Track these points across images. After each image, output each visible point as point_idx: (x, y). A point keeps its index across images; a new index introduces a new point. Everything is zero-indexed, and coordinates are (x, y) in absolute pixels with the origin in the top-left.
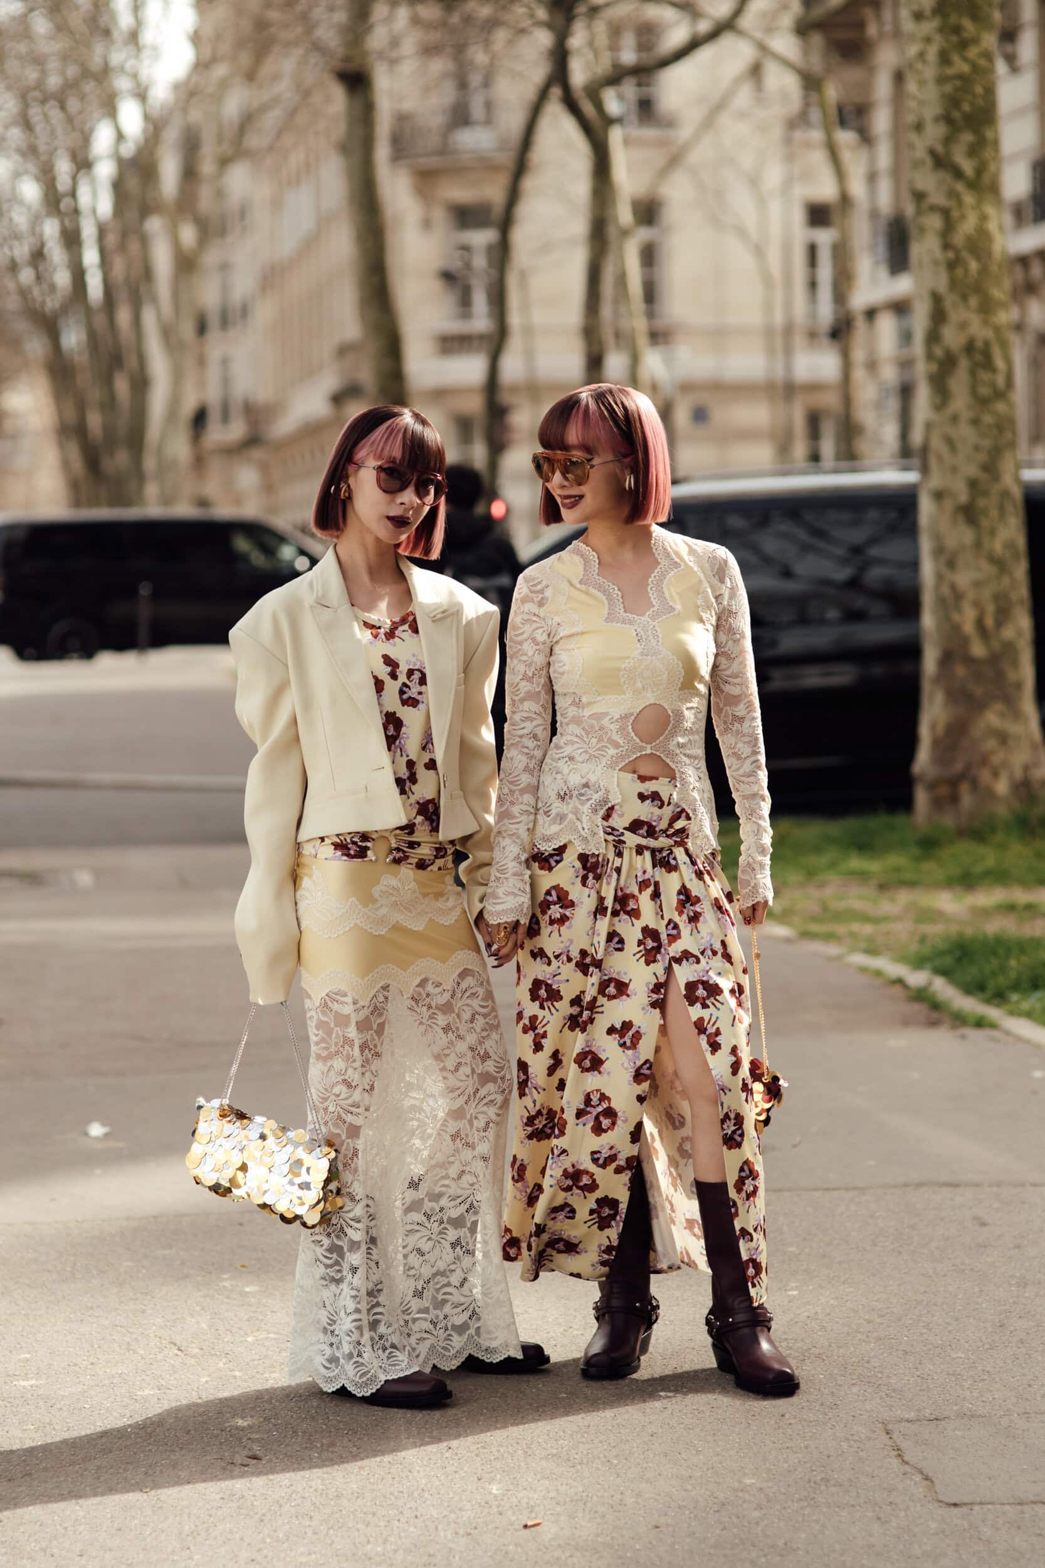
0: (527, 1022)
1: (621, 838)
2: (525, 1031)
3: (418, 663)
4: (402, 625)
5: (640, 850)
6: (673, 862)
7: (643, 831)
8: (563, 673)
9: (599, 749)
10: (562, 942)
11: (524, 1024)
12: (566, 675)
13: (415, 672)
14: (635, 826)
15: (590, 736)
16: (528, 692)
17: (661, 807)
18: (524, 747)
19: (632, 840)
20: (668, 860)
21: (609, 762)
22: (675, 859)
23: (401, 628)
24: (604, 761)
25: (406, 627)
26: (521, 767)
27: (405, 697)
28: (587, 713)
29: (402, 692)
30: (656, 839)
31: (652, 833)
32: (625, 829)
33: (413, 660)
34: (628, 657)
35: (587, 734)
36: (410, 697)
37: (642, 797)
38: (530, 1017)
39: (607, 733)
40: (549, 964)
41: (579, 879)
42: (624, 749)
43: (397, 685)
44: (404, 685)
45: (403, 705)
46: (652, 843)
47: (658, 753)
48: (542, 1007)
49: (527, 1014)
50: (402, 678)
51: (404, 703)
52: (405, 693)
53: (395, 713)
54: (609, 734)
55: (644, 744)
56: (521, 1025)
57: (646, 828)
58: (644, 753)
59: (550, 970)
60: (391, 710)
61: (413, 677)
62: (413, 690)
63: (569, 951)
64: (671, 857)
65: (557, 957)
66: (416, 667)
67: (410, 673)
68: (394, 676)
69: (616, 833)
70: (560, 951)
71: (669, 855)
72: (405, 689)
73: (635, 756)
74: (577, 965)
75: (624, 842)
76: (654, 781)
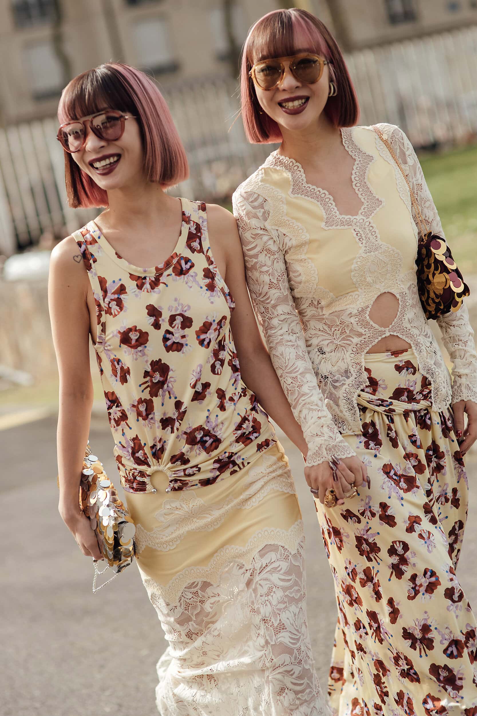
0: (363, 576)
1: (390, 407)
2: (363, 585)
3: (180, 308)
4: (166, 270)
5: (406, 414)
6: (429, 422)
7: (404, 398)
8: (300, 283)
9: (343, 339)
10: (362, 500)
11: (360, 579)
12: (302, 284)
13: (177, 317)
14: (398, 394)
15: (333, 329)
16: (279, 298)
17: (414, 374)
18: (288, 341)
19: (400, 406)
20: (425, 420)
21: (355, 350)
22: (430, 419)
23: (166, 273)
24: (350, 349)
25: (170, 271)
26: (293, 356)
27: (169, 343)
28: (326, 312)
29: (165, 339)
30: (418, 402)
31: (411, 399)
32: (390, 398)
33: (175, 304)
34: (354, 258)
35: (330, 327)
36: (174, 342)
37: (399, 368)
38: (364, 571)
39: (348, 326)
40: (359, 522)
41: (363, 444)
42: (367, 336)
43: (161, 333)
44: (168, 332)
45: (168, 351)
46: (415, 406)
47: (395, 334)
48: (369, 560)
49: (360, 570)
50: (165, 326)
51: (168, 349)
52: (168, 339)
53: (160, 360)
54: (351, 327)
55: (383, 329)
56: (358, 580)
57: (406, 394)
58: (384, 336)
59: (362, 526)
60: (156, 359)
61: (175, 323)
62: (176, 335)
63: (370, 507)
64: (428, 417)
65: (363, 514)
66: (178, 313)
67: (172, 319)
68: (157, 326)
69: (385, 403)
70: (363, 508)
71: (425, 415)
72: (168, 336)
73: (377, 341)
74: (381, 518)
75: (394, 411)
76: (405, 353)
